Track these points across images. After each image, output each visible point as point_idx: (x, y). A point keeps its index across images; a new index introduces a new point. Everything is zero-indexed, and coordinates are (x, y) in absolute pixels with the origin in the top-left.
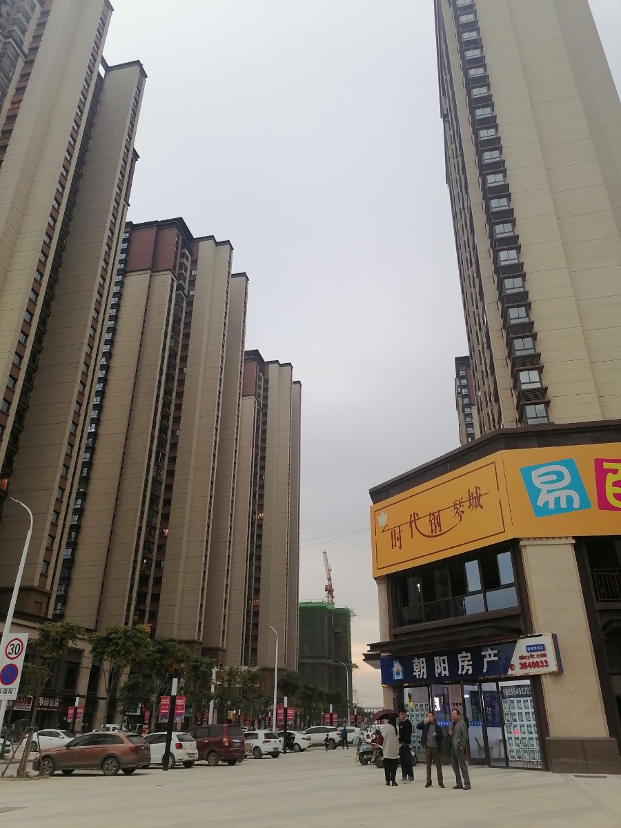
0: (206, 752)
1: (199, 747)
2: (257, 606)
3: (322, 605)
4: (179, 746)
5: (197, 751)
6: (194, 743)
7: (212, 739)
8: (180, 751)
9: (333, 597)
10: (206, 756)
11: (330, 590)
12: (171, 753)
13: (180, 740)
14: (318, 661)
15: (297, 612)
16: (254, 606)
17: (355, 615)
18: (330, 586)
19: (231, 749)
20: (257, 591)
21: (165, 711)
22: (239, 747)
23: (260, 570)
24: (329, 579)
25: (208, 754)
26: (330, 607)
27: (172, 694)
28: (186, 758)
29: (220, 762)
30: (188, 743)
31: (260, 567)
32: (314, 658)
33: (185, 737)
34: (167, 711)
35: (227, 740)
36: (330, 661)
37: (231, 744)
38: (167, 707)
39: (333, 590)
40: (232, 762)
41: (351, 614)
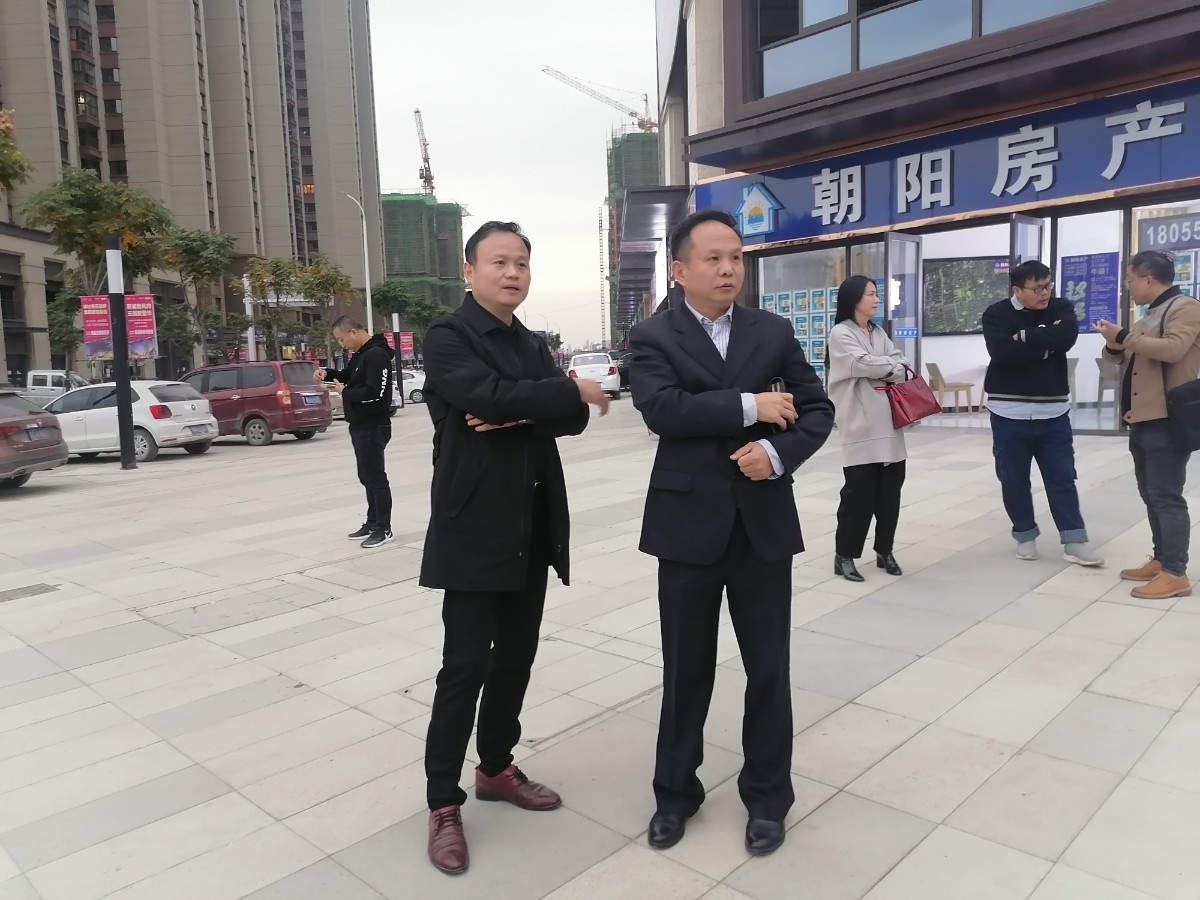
0: (240, 418)
1: (219, 409)
2: (310, 195)
3: (417, 198)
4: (160, 412)
5: (212, 419)
6: (203, 404)
7: (249, 392)
8: (164, 423)
9: (433, 188)
10: (239, 426)
11: (427, 177)
12: (139, 428)
13: (162, 398)
14: (417, 279)
15: (379, 207)
16: (305, 194)
17: (468, 214)
18: (428, 170)
19: (299, 411)
20: (308, 170)
21: (100, 333)
22: (318, 405)
23: (308, 134)
24: (426, 160)
25: (245, 424)
26: (429, 202)
27: (112, 290)
28: (185, 436)
29: (276, 437)
30: (187, 405)
31: (307, 129)
32: (409, 275)
33: (173, 391)
34: (106, 332)
35: (288, 393)
36: (434, 280)
37: (297, 401)
38: (103, 322)
39: (432, 178)
40: (304, 436)
41: (463, 213)
